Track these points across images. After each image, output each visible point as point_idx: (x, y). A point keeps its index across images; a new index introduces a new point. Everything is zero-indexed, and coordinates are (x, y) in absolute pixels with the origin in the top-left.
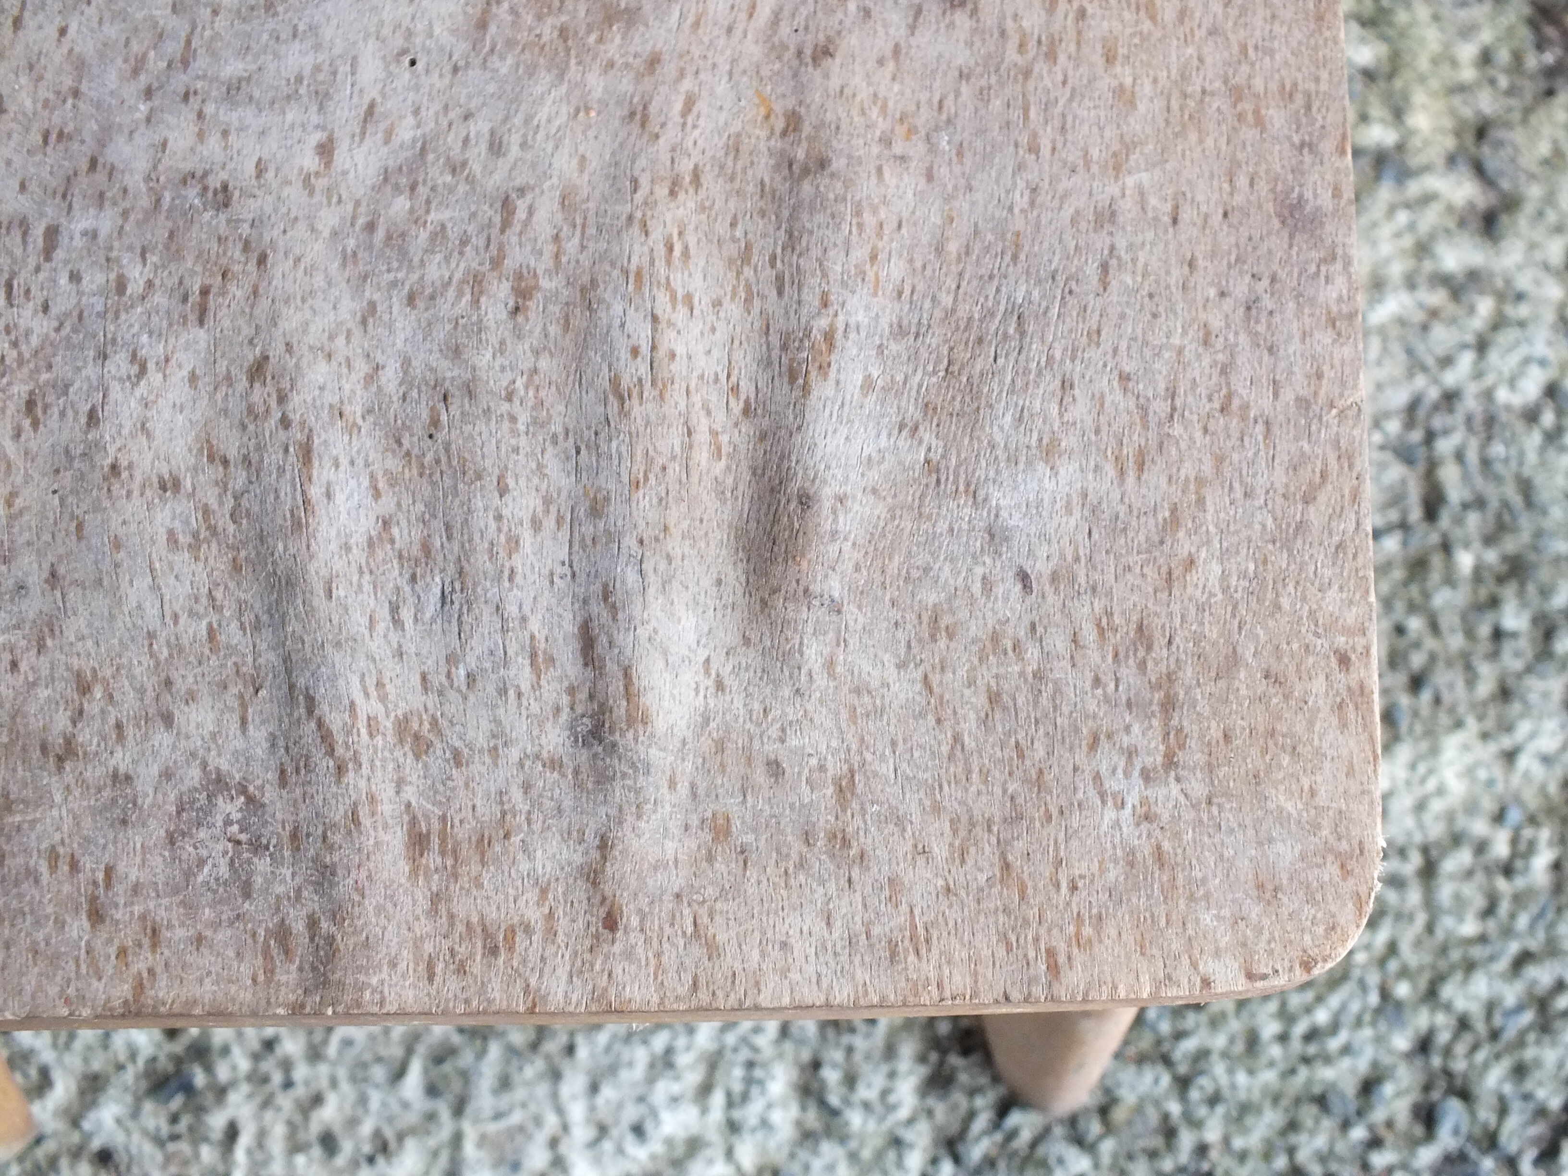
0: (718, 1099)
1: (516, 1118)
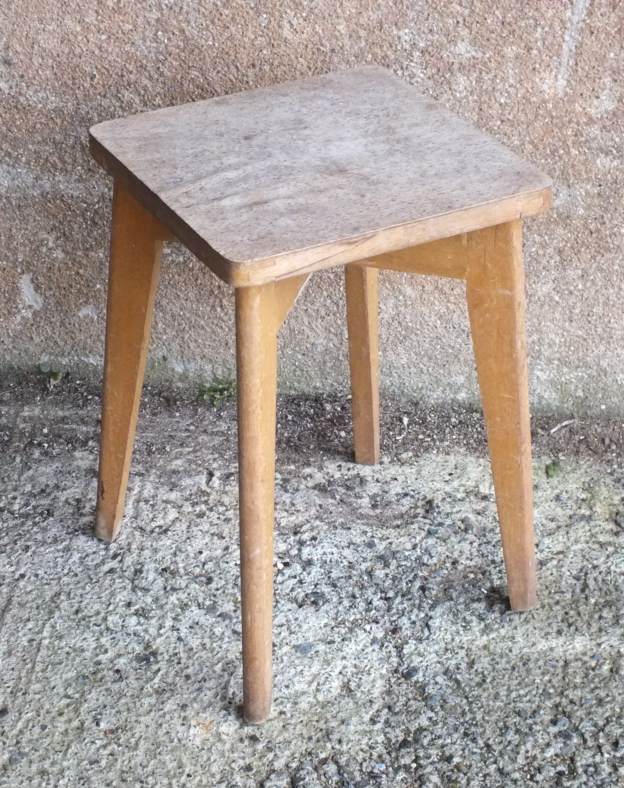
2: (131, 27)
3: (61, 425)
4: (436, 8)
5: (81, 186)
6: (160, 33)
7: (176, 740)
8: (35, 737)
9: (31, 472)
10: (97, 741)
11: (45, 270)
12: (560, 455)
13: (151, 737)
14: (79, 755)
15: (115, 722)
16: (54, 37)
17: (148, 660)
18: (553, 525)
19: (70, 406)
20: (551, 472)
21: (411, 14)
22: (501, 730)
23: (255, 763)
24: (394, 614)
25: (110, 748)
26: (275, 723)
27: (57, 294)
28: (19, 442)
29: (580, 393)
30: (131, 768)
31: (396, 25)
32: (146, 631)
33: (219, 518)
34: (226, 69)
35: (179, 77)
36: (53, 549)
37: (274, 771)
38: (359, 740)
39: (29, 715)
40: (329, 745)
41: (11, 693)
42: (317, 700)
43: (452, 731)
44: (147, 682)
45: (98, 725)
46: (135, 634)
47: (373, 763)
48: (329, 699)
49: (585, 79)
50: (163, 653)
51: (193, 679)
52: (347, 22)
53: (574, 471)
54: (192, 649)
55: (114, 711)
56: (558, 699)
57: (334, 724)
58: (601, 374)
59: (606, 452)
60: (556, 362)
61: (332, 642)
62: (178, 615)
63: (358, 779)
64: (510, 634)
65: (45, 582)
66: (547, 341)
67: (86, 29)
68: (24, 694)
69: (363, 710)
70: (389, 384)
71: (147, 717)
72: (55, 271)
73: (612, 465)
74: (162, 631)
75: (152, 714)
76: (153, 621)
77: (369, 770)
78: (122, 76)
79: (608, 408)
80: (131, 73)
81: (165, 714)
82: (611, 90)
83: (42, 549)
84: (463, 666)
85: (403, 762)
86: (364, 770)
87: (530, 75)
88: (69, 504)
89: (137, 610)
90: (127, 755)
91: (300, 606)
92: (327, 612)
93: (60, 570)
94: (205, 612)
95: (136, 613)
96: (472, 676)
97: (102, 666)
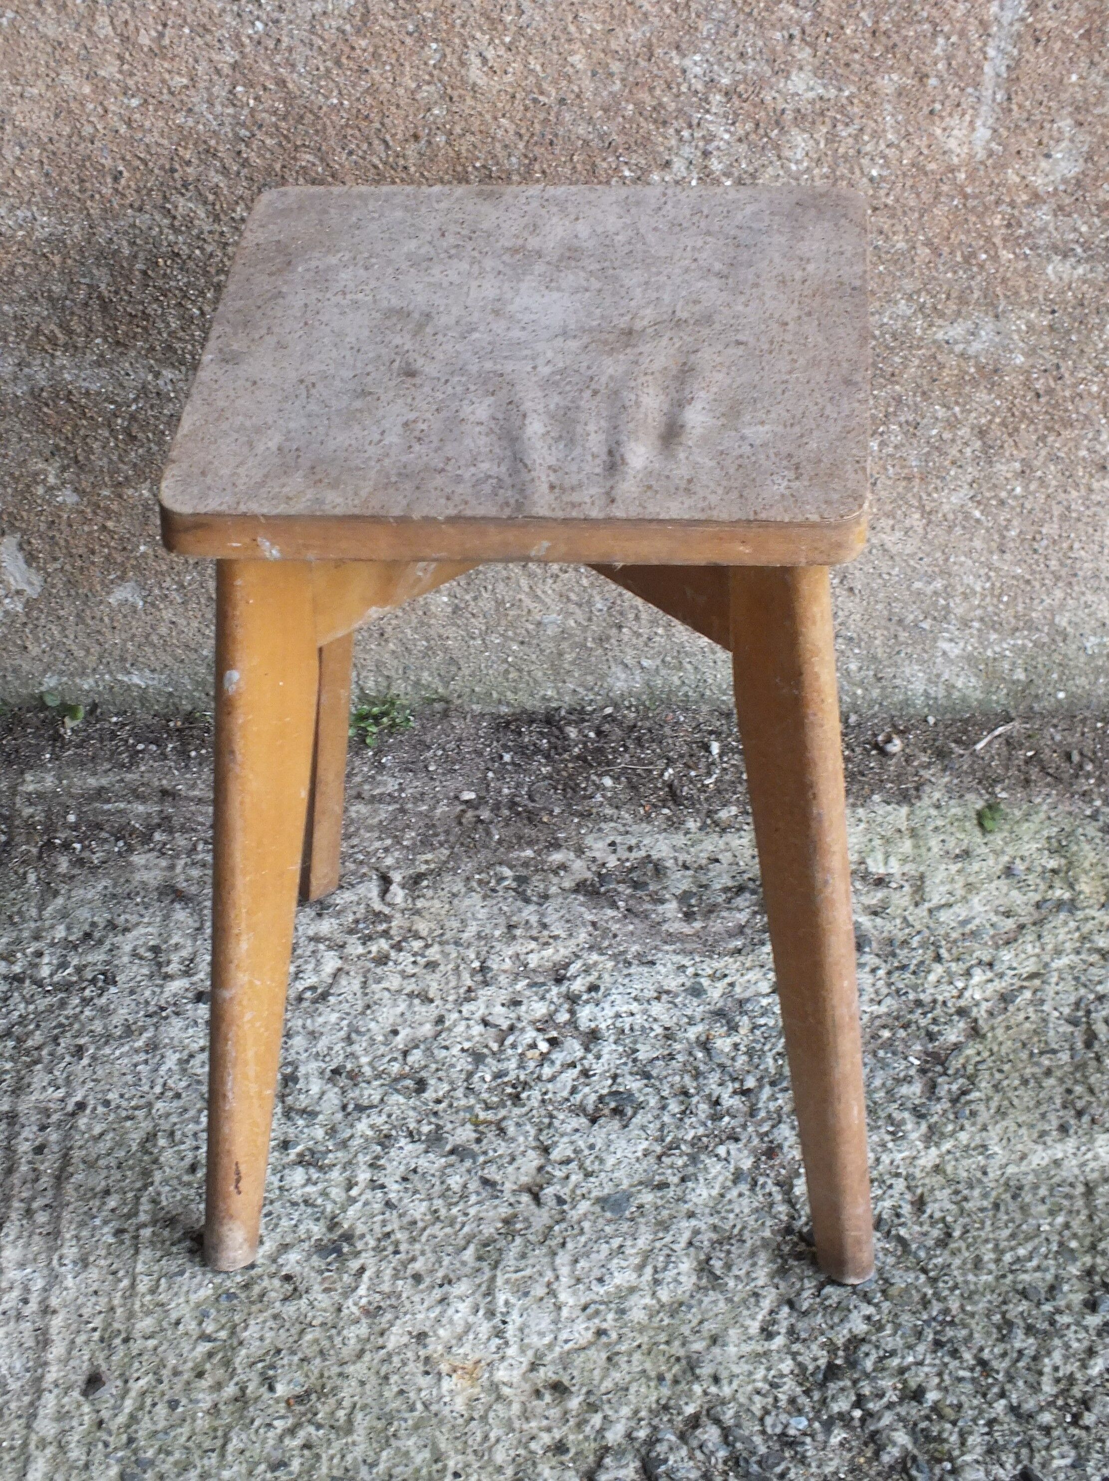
0: (649, 1270)
1: (528, 1272)
2: (185, 81)
3: (97, 805)
4: (750, 14)
5: (103, 372)
6: (239, 89)
7: (419, 1406)
8: (161, 1425)
9: (60, 901)
10: (276, 1423)
11: (43, 527)
12: (998, 789)
13: (373, 1404)
14: (248, 1454)
15: (302, 1379)
16: (42, 108)
17: (338, 1251)
18: (1010, 924)
19: (107, 766)
20: (988, 824)
21: (706, 27)
22: (999, 1328)
23: (571, 1437)
24: (763, 1120)
25: (302, 1434)
26: (592, 1352)
27: (68, 567)
28: (27, 843)
29: (1020, 675)
30: (347, 1470)
31: (678, 48)
32: (324, 1194)
33: (414, 963)
34: (365, 146)
35: (278, 167)
36: (126, 1048)
37: (607, 1449)
38: (750, 1373)
39: (141, 1382)
40: (697, 1389)
41: (102, 1340)
42: (659, 1301)
43: (912, 1340)
44: (345, 1295)
45: (271, 1389)
46: (306, 1202)
47: (784, 1418)
48: (680, 1297)
49: (1025, 125)
50: (363, 1236)
51: (427, 1281)
52: (587, 48)
53: (1027, 817)
54: (415, 1223)
55: (296, 1359)
56: (1088, 1260)
57: (698, 1346)
58: (1058, 638)
59: (1077, 776)
60: (976, 624)
61: (663, 1186)
62: (377, 1158)
63: (762, 1450)
64: (978, 1141)
65: (124, 1114)
66: (960, 589)
67: (102, 87)
68: (126, 1340)
69: (746, 1313)
70: (677, 682)
71: (358, 1365)
72: (63, 527)
73: (1091, 801)
74: (354, 1192)
75: (367, 1357)
76: (335, 1174)
77: (778, 1430)
78: (173, 170)
79: (1071, 695)
80: (188, 163)
81: (390, 1355)
82: (1072, 140)
83: (107, 1050)
84: (906, 1209)
85: (835, 1408)
86: (769, 1430)
87: (924, 124)
88: (141, 958)
89: (301, 1155)
90: (337, 1445)
91: (594, 1121)
92: (643, 1128)
93: (146, 1088)
94: (423, 1146)
95: (300, 1161)
96: (926, 1228)
97: (258, 1271)
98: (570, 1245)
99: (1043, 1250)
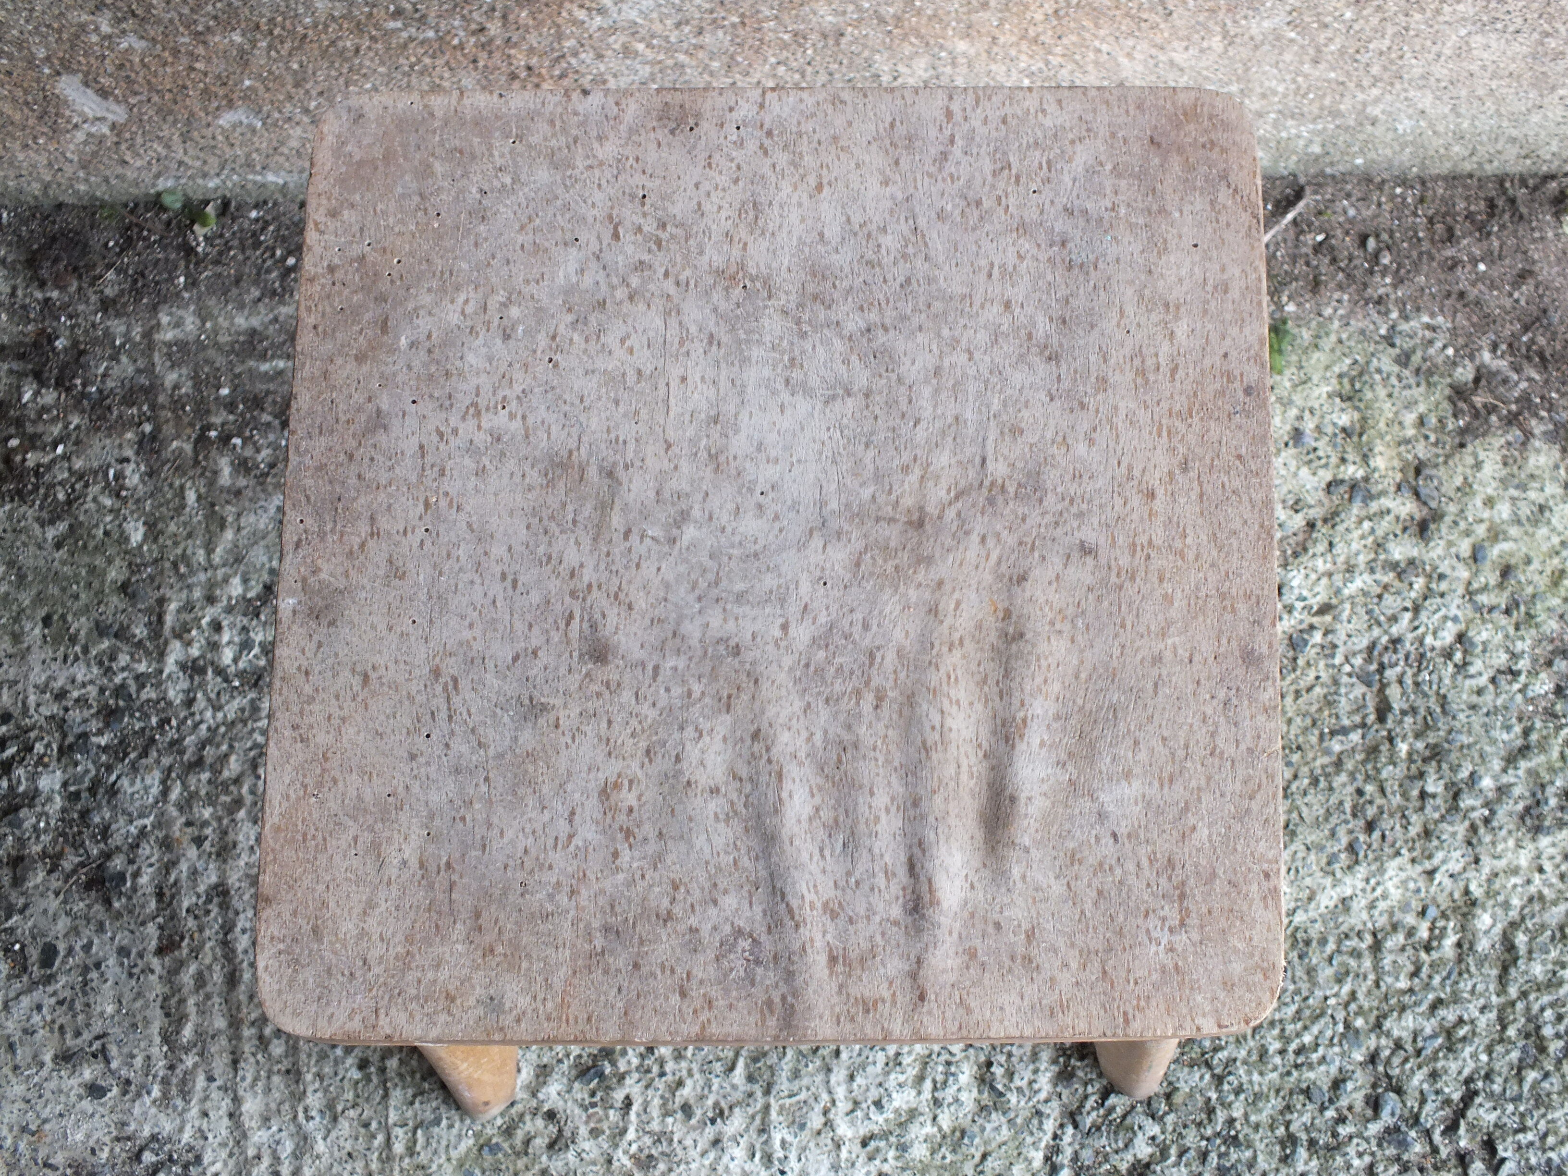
0: (928, 1085)
1: (803, 1096)
3: (252, 363)
9: (229, 535)
12: (1284, 298)
17: (600, 1073)
18: (1298, 522)
19: (255, 293)
22: (1282, 1143)
27: (156, 99)
28: (178, 437)
42: (940, 1129)
44: (614, 1140)
48: (961, 1124)
50: (624, 1051)
51: (698, 1114)
53: (1316, 341)
56: (1372, 1042)
59: (1371, 272)
69: (1029, 1140)
73: (1387, 313)
79: (1370, 164)
97: (519, 1108)
98: (844, 1056)
99: (1329, 1033)
